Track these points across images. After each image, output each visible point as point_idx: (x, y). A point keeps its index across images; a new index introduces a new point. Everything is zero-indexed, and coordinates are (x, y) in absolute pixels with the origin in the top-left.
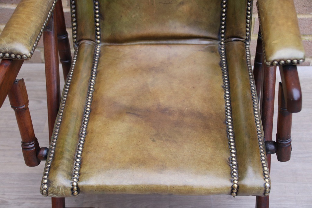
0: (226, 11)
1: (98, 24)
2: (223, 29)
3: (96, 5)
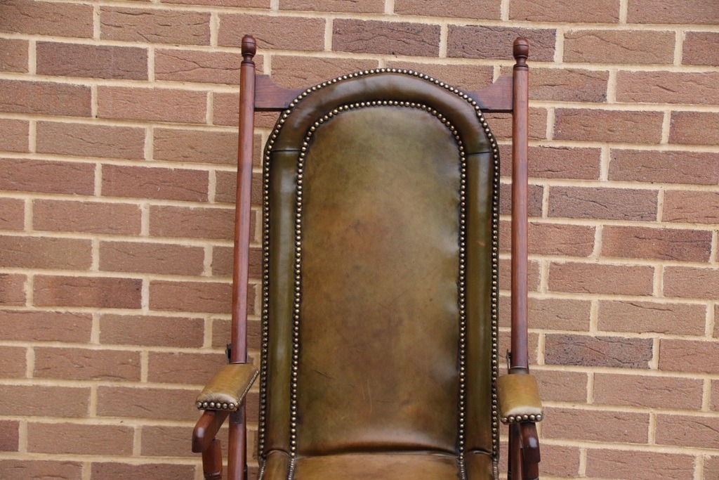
1: (294, 430)
2: (461, 440)
3: (293, 405)
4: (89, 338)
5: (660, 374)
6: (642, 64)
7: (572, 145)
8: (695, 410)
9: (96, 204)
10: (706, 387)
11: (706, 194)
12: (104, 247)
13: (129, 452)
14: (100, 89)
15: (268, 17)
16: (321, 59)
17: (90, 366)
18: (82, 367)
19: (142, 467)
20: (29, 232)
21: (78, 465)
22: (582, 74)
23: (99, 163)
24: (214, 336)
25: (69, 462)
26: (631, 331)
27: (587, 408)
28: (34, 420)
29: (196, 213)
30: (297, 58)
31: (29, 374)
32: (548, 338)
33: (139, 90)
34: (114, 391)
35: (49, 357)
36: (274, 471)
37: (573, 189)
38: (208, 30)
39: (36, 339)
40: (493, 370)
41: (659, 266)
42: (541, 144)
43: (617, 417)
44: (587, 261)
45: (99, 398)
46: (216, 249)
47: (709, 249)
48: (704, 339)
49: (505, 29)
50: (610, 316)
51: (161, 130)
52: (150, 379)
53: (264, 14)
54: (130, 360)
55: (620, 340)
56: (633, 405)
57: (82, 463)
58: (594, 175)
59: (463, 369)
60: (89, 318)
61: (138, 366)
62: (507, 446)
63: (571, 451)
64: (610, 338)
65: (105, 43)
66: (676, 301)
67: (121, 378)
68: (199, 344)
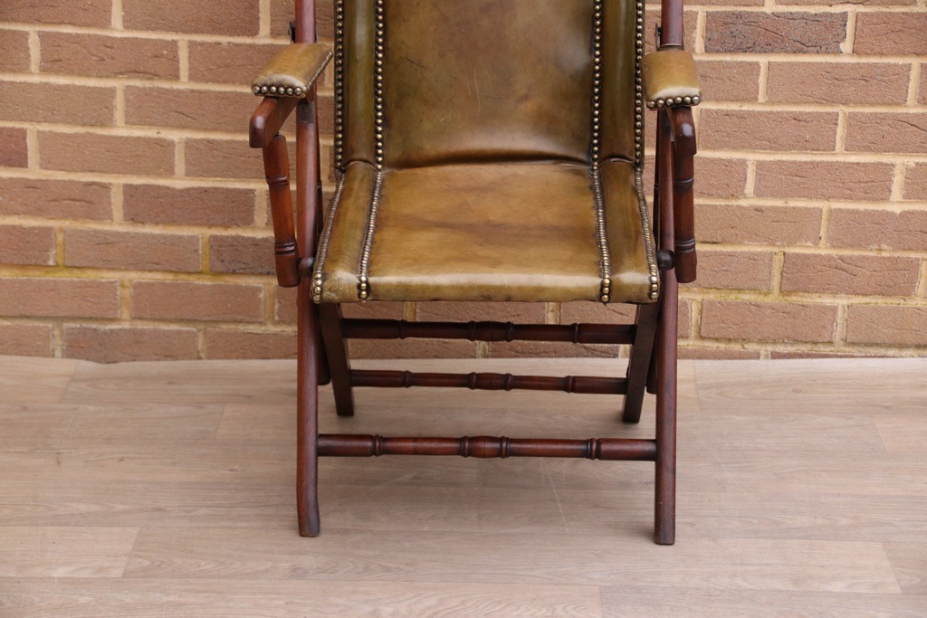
0: (600, 114)
1: (379, 136)
2: (595, 145)
3: (378, 103)
4: (109, 21)
5: (855, 60)
8: (898, 104)
10: (915, 74)
13: (170, 172)
17: (113, 58)
18: (103, 60)
19: (188, 191)
21: (106, 187)
24: (272, 21)
25: (94, 184)
26: (819, 4)
27: (758, 108)
28: (45, 127)
31: (34, 67)
32: (711, 17)
34: (147, 93)
35: (59, 46)
36: (356, 185)
39: (39, 21)
40: (638, 54)
43: (797, 118)
45: (127, 101)
48: (915, 9)
52: (192, 77)
54: (165, 52)
55: (804, 17)
56: (818, 102)
57: (110, 184)
59: (598, 53)
61: (175, 59)
62: (654, 161)
63: (736, 164)
64: (791, 13)
67: (154, 75)
68: (253, 31)
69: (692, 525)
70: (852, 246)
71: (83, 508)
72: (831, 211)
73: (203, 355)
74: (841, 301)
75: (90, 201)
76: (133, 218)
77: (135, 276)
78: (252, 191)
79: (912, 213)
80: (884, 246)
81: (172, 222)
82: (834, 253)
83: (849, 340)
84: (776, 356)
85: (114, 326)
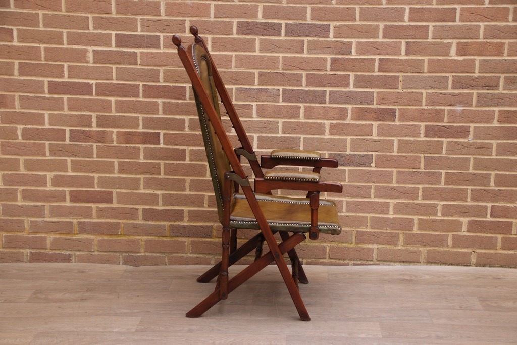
4: (139, 157)
5: (376, 169)
6: (366, 38)
7: (338, 73)
8: (390, 183)
9: (140, 101)
10: (395, 174)
11: (393, 93)
12: (144, 119)
13: (157, 204)
14: (141, 53)
15: (210, 21)
16: (232, 38)
17: (140, 169)
18: (137, 169)
19: (163, 210)
20: (114, 113)
21: (137, 209)
22: (341, 42)
23: (141, 84)
24: (190, 156)
25: (133, 208)
26: (364, 151)
28: (118, 190)
29: (182, 104)
30: (222, 38)
31: (116, 171)
32: (330, 155)
33: (157, 53)
34: (150, 179)
37: (339, 91)
38: (185, 27)
39: (118, 158)
41: (375, 124)
42: (325, 72)
43: (358, 187)
44: (345, 122)
45: (144, 182)
46: (190, 119)
47: (395, 116)
48: (394, 154)
49: (309, 24)
50: (355, 145)
51: (167, 70)
52: (165, 174)
53: (208, 19)
54: (156, 166)
55: (359, 155)
56: (365, 182)
58: (347, 86)
60: (139, 149)
61: (159, 168)
63: (340, 201)
64: (355, 154)
65: (142, 34)
66: (382, 138)
67: (152, 174)
68: (184, 159)
69: (320, 317)
70: (378, 229)
71: (125, 311)
72: (371, 217)
73: (167, 264)
74: (375, 247)
75: (132, 214)
76: (145, 219)
77: (146, 238)
78: (183, 210)
79: (396, 218)
80: (388, 229)
81: (157, 220)
82: (372, 231)
83: (378, 259)
84: (354, 264)
85: (139, 254)
